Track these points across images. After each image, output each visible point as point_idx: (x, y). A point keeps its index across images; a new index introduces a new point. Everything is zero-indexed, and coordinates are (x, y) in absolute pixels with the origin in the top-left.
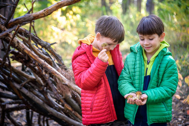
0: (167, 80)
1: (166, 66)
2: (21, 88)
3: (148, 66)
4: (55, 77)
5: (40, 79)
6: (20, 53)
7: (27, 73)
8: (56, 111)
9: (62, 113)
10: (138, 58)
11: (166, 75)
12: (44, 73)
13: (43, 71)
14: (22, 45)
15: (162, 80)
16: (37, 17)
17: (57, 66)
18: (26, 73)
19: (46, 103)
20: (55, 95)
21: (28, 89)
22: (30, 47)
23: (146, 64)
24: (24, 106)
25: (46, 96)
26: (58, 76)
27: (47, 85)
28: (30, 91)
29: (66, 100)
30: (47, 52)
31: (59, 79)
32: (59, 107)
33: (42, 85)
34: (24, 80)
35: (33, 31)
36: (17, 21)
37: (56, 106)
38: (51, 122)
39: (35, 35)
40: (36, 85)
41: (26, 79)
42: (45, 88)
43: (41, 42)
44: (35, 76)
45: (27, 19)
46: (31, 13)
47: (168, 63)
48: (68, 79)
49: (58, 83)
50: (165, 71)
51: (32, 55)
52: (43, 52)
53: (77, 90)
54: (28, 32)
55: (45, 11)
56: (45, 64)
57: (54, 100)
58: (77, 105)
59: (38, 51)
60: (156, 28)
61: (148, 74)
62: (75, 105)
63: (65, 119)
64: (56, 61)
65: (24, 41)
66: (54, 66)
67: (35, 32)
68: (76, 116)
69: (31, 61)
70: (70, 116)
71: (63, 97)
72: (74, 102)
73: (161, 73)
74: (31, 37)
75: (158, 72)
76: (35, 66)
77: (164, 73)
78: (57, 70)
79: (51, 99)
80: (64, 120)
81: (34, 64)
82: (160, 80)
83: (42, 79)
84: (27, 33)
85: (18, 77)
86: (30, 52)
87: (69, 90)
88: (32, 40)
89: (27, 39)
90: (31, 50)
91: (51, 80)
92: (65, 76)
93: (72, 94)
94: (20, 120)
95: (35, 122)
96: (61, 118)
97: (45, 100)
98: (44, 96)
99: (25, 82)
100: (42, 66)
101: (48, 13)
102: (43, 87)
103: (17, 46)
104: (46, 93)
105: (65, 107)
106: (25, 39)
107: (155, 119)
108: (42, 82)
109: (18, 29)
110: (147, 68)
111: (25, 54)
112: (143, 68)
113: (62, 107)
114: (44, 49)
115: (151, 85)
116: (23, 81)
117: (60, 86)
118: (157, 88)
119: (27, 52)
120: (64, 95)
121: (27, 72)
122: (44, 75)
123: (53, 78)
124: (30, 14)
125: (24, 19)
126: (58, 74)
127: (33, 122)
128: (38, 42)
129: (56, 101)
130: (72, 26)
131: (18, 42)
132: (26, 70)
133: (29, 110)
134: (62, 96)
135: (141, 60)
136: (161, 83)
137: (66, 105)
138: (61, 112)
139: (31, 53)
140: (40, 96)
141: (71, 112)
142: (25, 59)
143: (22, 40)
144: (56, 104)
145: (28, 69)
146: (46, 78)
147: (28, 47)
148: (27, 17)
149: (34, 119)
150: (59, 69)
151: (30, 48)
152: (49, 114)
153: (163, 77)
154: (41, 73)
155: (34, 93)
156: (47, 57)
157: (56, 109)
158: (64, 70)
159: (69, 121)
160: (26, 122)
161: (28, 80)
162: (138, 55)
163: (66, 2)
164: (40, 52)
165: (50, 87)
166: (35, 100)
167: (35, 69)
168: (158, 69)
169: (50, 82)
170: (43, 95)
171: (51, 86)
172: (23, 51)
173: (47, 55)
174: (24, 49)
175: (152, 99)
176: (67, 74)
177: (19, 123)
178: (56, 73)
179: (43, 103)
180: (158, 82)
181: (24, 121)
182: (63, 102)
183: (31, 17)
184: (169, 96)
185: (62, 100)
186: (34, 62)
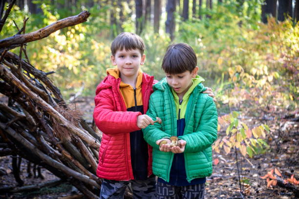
0: (206, 123)
1: (204, 107)
2: (6, 129)
3: (180, 107)
4: (51, 116)
5: (32, 117)
6: (7, 84)
7: (15, 110)
8: (50, 158)
9: (59, 162)
10: (166, 97)
11: (204, 117)
12: (37, 111)
13: (36, 108)
14: (10, 74)
15: (199, 123)
16: (30, 39)
17: (54, 102)
18: (13, 108)
19: (39, 148)
20: (51, 138)
21: (16, 130)
22: (20, 77)
23: (177, 104)
24: (10, 151)
25: (38, 139)
26: (54, 115)
27: (40, 125)
28: (18, 132)
29: (65, 146)
30: (41, 84)
31: (56, 119)
32: (55, 153)
33: (33, 125)
34: (11, 118)
35: (25, 56)
36: (4, 43)
37: (51, 151)
38: (43, 170)
39: (27, 61)
40: (26, 124)
41: (13, 116)
42: (38, 128)
43: (34, 71)
44: (25, 114)
45: (17, 41)
46: (22, 33)
47: (206, 102)
48: (68, 120)
49: (54, 123)
50: (203, 112)
51: (23, 87)
52: (36, 84)
53: (78, 133)
54: (18, 57)
55: (40, 31)
56: (39, 100)
57: (48, 144)
58: (78, 152)
59: (30, 82)
60: (187, 65)
61: (182, 117)
62: (76, 152)
63: (62, 168)
64: (53, 96)
65: (13, 70)
66: (51, 103)
67: (26, 57)
68: (76, 166)
69: (21, 95)
70: (69, 165)
71: (61, 142)
72: (75, 148)
73: (198, 115)
74: (22, 64)
75: (194, 115)
76: (26, 101)
77: (202, 115)
78: (54, 108)
79: (45, 142)
80: (60, 169)
81: (25, 98)
82: (197, 124)
83: (34, 118)
84: (17, 59)
85: (4, 114)
86: (19, 83)
87: (69, 133)
88: (23, 67)
89: (16, 67)
90: (21, 81)
91: (45, 119)
92: (64, 116)
93: (73, 137)
94: (4, 167)
95: (23, 169)
96: (56, 167)
97: (37, 144)
98: (36, 139)
99: (12, 121)
100: (34, 102)
101: (44, 35)
102: (35, 128)
103: (3, 75)
104: (39, 135)
105: (63, 154)
106: (14, 68)
107: (197, 174)
108: (33, 121)
109: (4, 54)
110: (180, 110)
111: (13, 85)
112: (174, 109)
113: (59, 154)
114: (37, 80)
115: (186, 130)
116: (9, 120)
117: (57, 127)
118: (195, 133)
119: (15, 84)
120: (62, 139)
121: (15, 108)
122: (37, 113)
123: (49, 117)
124: (21, 35)
125: (14, 41)
126: (55, 113)
127: (21, 170)
128: (30, 70)
129: (51, 146)
130: (73, 47)
131: (4, 70)
132: (14, 105)
133: (16, 155)
134: (60, 140)
135: (171, 100)
136: (198, 126)
137: (64, 151)
138: (57, 160)
139: (21, 85)
140: (31, 139)
141: (71, 161)
142: (13, 91)
143: (9, 68)
144: (51, 150)
145: (16, 104)
146: (40, 117)
147: (17, 77)
148: (17, 39)
149: (23, 166)
150: (56, 106)
151: (19, 79)
152: (41, 162)
153: (200, 120)
154: (33, 110)
155: (23, 135)
156: (41, 91)
157: (50, 155)
158: (63, 107)
159: (67, 171)
160: (11, 170)
161: (17, 119)
162: (166, 93)
163: (68, 22)
164: (32, 84)
165: (44, 129)
166: (25, 144)
167: (26, 105)
168: (194, 110)
169: (44, 122)
170: (35, 137)
171: (46, 128)
172: (10, 81)
173: (42, 87)
174: (12, 79)
175: (191, 147)
176: (66, 112)
177: (4, 170)
178: (53, 111)
179: (35, 148)
180: (194, 126)
181: (9, 168)
182: (61, 147)
183: (22, 38)
184: (210, 143)
185: (59, 146)
186: (24, 96)
